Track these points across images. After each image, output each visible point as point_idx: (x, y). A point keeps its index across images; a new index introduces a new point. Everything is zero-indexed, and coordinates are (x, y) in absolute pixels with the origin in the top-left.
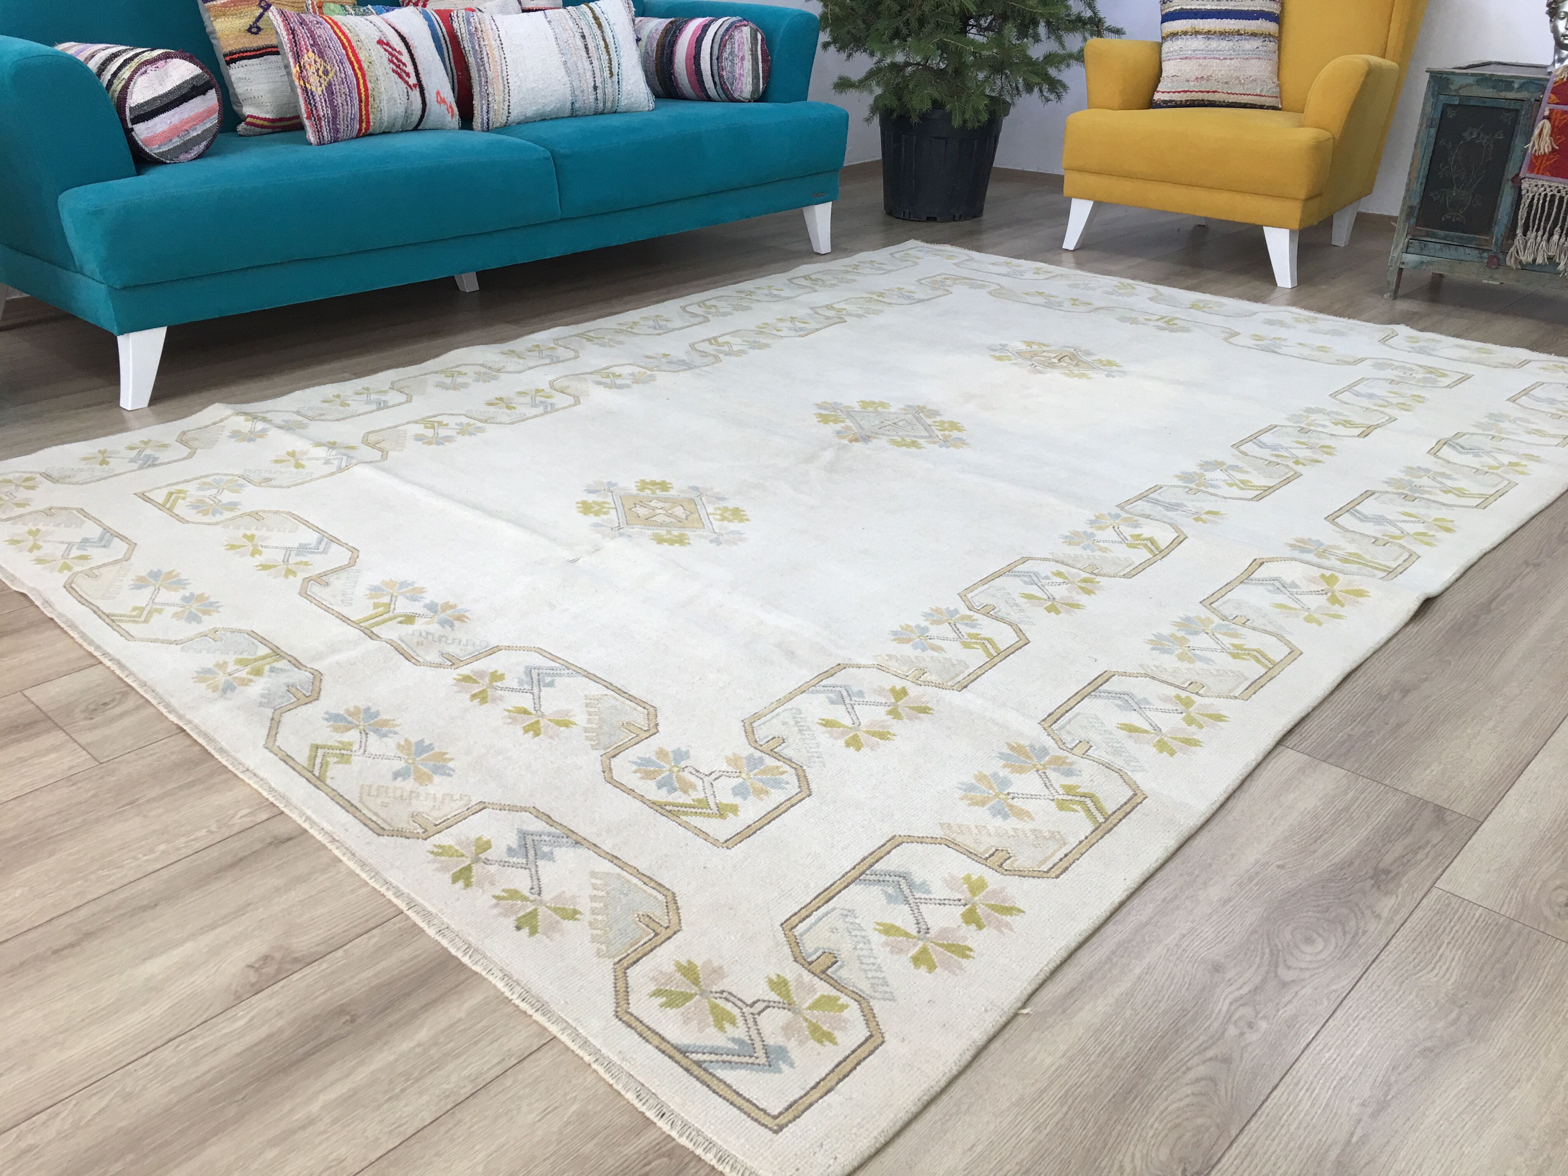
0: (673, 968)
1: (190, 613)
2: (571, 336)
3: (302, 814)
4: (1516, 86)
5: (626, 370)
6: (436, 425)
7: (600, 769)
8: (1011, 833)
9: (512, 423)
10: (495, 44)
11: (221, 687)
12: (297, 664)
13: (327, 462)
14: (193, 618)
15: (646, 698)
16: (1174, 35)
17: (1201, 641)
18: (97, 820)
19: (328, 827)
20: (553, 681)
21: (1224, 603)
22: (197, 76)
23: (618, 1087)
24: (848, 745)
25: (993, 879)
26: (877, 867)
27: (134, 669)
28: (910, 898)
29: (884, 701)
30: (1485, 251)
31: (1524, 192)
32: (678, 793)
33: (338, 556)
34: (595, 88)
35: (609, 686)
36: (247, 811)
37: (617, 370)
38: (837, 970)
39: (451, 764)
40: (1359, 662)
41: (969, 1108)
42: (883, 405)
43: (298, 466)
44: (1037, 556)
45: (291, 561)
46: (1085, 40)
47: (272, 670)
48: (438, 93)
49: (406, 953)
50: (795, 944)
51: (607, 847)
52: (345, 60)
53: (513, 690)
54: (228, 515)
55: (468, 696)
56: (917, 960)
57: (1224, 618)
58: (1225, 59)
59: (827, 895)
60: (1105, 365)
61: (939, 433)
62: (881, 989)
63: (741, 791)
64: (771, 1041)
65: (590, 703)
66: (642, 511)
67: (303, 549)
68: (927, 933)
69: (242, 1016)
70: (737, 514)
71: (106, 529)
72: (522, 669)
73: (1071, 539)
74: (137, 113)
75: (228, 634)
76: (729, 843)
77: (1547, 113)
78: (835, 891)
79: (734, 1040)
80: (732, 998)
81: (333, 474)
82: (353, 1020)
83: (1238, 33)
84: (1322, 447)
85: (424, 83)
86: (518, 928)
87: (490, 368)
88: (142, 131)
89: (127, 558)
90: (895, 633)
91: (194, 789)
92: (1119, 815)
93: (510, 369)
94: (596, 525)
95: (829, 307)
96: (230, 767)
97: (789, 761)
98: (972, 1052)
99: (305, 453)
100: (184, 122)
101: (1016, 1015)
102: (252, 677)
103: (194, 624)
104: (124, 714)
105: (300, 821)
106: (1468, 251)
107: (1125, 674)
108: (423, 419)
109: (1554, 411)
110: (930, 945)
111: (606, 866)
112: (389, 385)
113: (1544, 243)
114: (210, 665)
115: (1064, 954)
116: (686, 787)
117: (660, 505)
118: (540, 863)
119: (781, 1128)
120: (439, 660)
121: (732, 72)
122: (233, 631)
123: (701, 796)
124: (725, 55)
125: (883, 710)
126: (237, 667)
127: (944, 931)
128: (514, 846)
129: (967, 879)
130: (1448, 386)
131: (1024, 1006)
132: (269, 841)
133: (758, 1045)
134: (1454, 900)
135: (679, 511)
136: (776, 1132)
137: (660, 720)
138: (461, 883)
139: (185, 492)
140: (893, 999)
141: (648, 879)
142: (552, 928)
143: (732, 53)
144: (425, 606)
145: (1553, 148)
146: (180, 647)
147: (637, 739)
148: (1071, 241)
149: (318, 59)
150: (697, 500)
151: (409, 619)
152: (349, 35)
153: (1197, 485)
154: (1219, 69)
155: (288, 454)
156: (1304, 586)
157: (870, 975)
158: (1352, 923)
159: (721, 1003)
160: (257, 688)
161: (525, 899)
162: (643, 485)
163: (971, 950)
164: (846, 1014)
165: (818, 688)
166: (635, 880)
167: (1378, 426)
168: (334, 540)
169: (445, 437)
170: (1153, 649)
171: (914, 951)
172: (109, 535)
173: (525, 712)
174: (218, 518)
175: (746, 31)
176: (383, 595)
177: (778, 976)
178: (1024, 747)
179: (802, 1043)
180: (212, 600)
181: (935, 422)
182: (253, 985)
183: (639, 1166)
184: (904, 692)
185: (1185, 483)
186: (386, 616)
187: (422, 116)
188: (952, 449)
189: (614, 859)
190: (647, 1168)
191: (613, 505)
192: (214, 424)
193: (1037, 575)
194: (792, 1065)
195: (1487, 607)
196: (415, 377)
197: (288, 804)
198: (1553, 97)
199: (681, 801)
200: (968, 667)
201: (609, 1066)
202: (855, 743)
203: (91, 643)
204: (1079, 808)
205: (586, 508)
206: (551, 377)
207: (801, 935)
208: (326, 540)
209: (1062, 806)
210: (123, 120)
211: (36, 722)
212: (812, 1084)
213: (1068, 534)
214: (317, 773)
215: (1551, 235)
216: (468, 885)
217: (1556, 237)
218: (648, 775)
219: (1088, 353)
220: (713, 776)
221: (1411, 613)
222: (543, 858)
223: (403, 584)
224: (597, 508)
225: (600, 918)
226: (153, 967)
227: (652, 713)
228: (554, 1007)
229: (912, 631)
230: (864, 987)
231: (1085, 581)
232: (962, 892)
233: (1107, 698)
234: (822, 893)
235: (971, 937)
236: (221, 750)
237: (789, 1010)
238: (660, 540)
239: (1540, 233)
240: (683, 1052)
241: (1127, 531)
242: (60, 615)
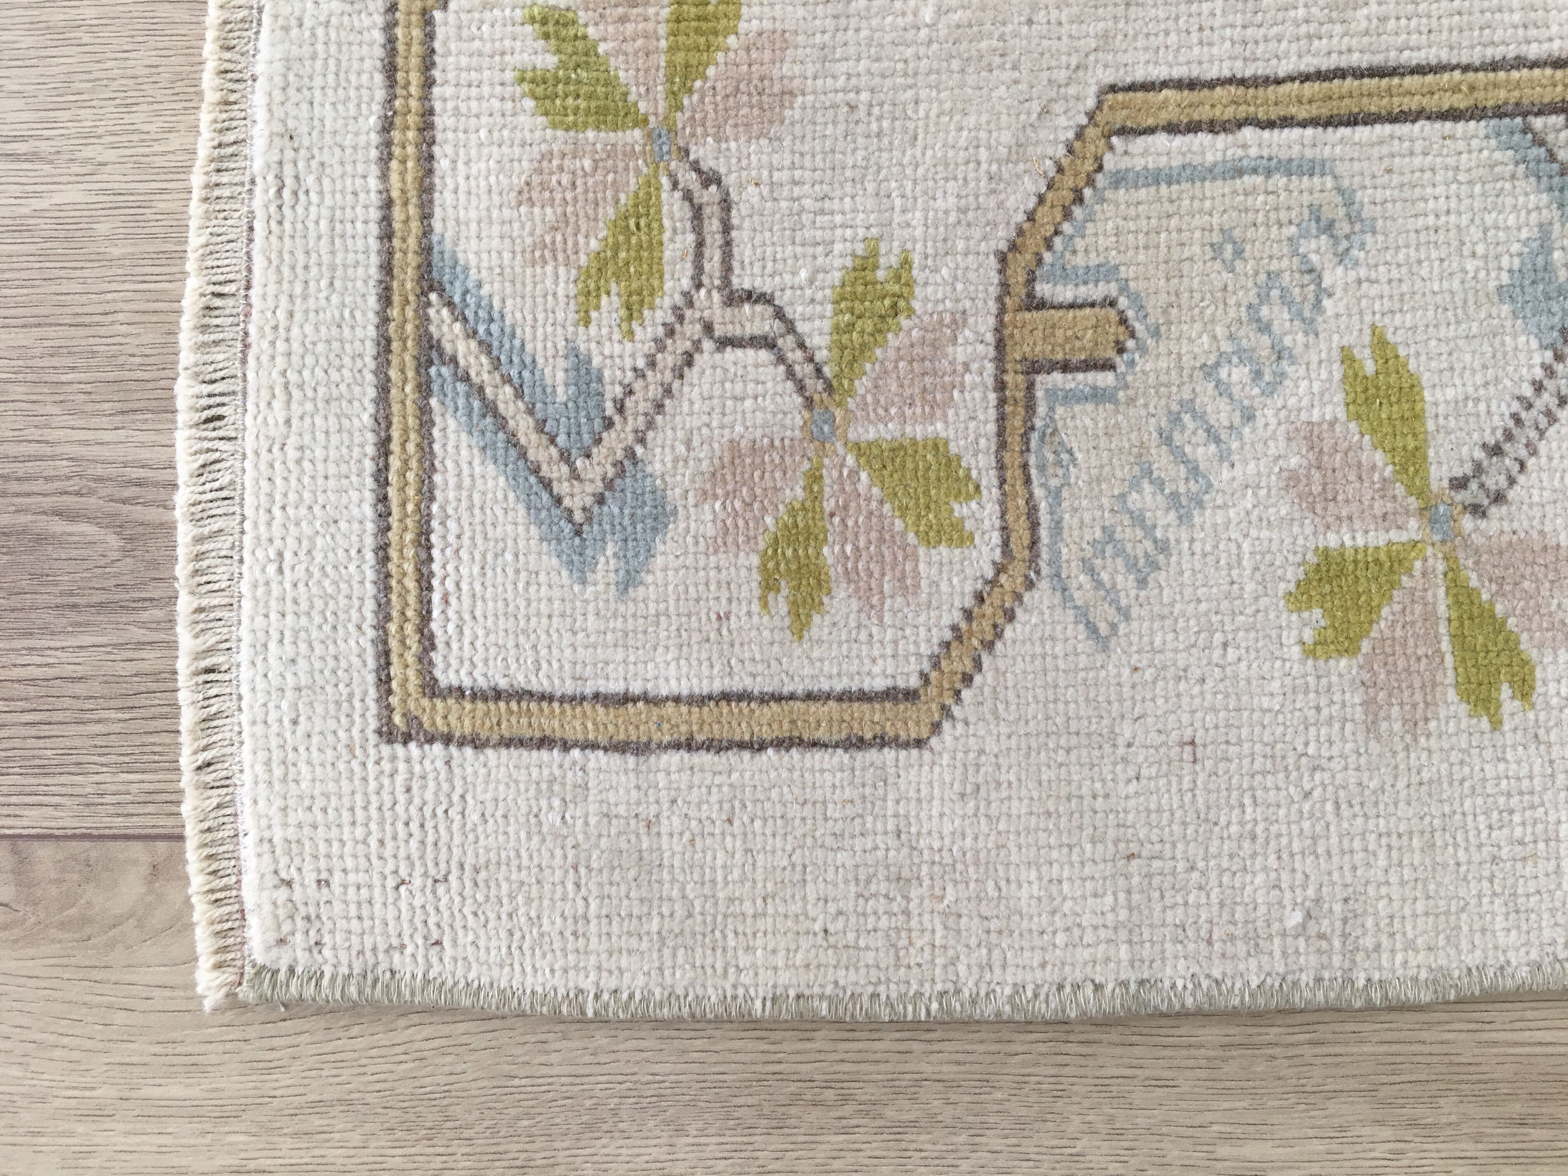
23: (194, 237)
38: (1070, 397)
41: (914, 1124)
50: (1069, 193)
56: (1327, 578)
62: (1114, 572)
64: (658, 457)
68: (1478, 511)
78: (1398, 103)
79: (579, 363)
80: (713, 225)
110: (1429, 562)
127: (1534, 551)
133: (618, 440)
136: (388, 734)
140: (1103, 638)
157: (1142, 498)
159: (672, 213)
163: (1524, 691)
164: (930, 559)
171: (1359, 538)
177: (906, 263)
179: (723, 539)
183: (48, 502)
190: (58, 526)
194: (628, 582)
207: (1119, 180)
212: (616, 686)
230: (1080, 523)
234: (1358, 73)
237: (809, 403)
240: (432, 280)
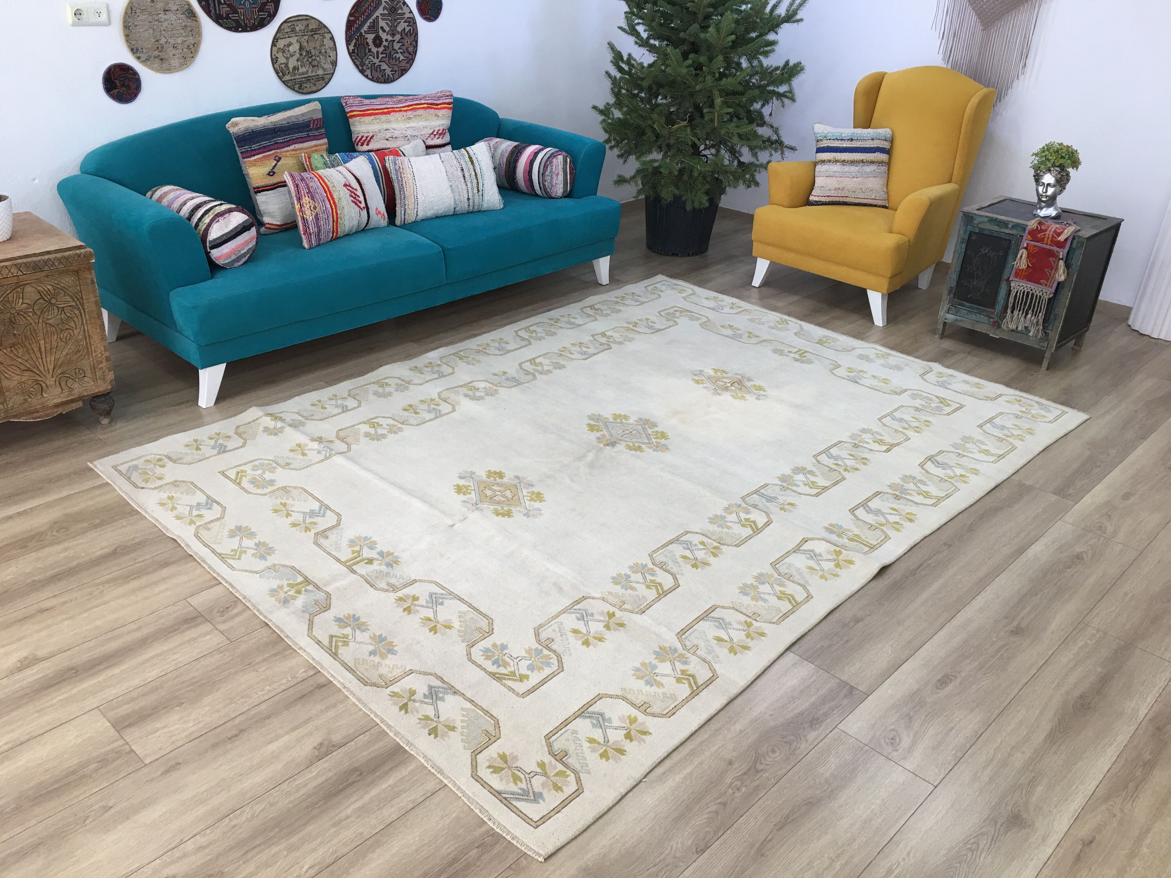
0: (496, 756)
1: (261, 554)
2: (450, 355)
3: (329, 673)
4: (1010, 226)
5: (481, 385)
6: (376, 425)
7: (465, 653)
8: (653, 694)
9: (417, 425)
10: (410, 176)
11: (282, 600)
12: (318, 587)
13: (319, 452)
14: (263, 557)
15: (488, 613)
16: (823, 162)
17: (765, 588)
18: (235, 673)
19: (342, 681)
20: (443, 602)
21: (783, 564)
22: (246, 221)
23: (472, 807)
24: (583, 644)
25: (641, 717)
26: (590, 710)
27: (239, 589)
28: (603, 726)
29: (602, 619)
30: (991, 318)
31: (1012, 288)
32: (502, 668)
33: (330, 519)
34: (468, 199)
35: (470, 606)
36: (303, 670)
37: (476, 384)
38: (567, 759)
39: (396, 648)
40: (839, 603)
42: (626, 417)
43: (304, 454)
44: (693, 531)
45: (307, 521)
46: (771, 155)
47: (306, 591)
48: (377, 209)
49: (381, 744)
50: (550, 746)
51: (468, 695)
52: (326, 199)
53: (423, 606)
54: (271, 489)
55: (402, 609)
56: (602, 756)
57: (780, 574)
58: (853, 177)
59: (566, 723)
60: (757, 390)
61: (654, 440)
62: (584, 768)
63: (531, 668)
64: (536, 790)
65: (461, 615)
66: (489, 493)
67: (312, 513)
68: (608, 743)
69: (315, 770)
70: (538, 497)
71: (208, 497)
72: (427, 594)
73: (713, 520)
74: (213, 244)
75: (282, 568)
76: (524, 695)
77: (1025, 245)
78: (570, 721)
79: (521, 789)
80: (521, 770)
81: (323, 461)
82: (361, 774)
83: (862, 161)
84: (863, 458)
85: (369, 205)
86: (430, 734)
87: (404, 381)
88: (215, 253)
89: (222, 517)
90: (613, 578)
91: (278, 657)
92: (703, 686)
93: (416, 382)
94: (464, 502)
95: (603, 334)
96: (293, 646)
97: (555, 652)
98: (619, 797)
99: (306, 445)
100: (238, 247)
101: (640, 781)
102: (297, 595)
103: (263, 561)
104: (237, 615)
105: (329, 676)
106: (982, 316)
107: (724, 607)
108: (368, 420)
109: (1001, 435)
110: (609, 749)
111: (468, 705)
112: (347, 393)
113: (1022, 319)
114: (275, 587)
115: (666, 755)
116: (505, 665)
117: (498, 488)
118: (438, 702)
119: (537, 827)
120: (386, 587)
121: (551, 182)
122: (284, 566)
123: (512, 670)
124: (547, 173)
125: (602, 625)
126: (289, 588)
127: (615, 742)
128: (427, 693)
129: (629, 717)
130: (948, 414)
131: (645, 777)
132: (315, 686)
133: (531, 792)
134: (843, 733)
135: (508, 494)
136: (536, 828)
137: (495, 627)
138: (403, 712)
139: (245, 472)
140: (589, 773)
141: (486, 712)
142: (444, 735)
143: (551, 171)
144: (378, 553)
145: (1028, 266)
146: (258, 575)
147: (483, 637)
148: (757, 281)
149: (311, 201)
150: (518, 485)
151: (370, 561)
152: (328, 184)
153: (788, 484)
154: (850, 184)
155: (297, 445)
156: (826, 556)
157: (581, 761)
158: (795, 744)
159: (516, 772)
160: (300, 601)
161: (432, 720)
162: (490, 474)
163: (625, 751)
164: (569, 779)
165: (572, 611)
166: (481, 713)
167: (898, 444)
168: (327, 507)
169: (382, 434)
170: (740, 592)
171: (601, 751)
172: (211, 501)
173: (430, 620)
174: (266, 491)
175: (560, 158)
176: (356, 546)
177: (541, 761)
178: (665, 647)
179: (549, 791)
180: (270, 546)
181: (653, 432)
182: (317, 756)
183: (480, 840)
184: (613, 614)
185: (782, 482)
186: (358, 559)
187: (367, 223)
188: (659, 452)
189: (471, 701)
190: (483, 841)
191: (473, 488)
192: (254, 421)
193: (691, 543)
194: (544, 801)
195: (913, 573)
196: (362, 386)
197: (322, 667)
198: (1029, 236)
199: (503, 672)
200: (646, 601)
201: (469, 798)
202: (586, 643)
203: (214, 571)
204: (686, 682)
205: (459, 489)
206: (439, 390)
207: (553, 742)
208: (323, 508)
209: (679, 680)
210: (205, 247)
211: (196, 617)
212: (552, 809)
213: (712, 516)
214: (333, 651)
215: (1027, 314)
216: (406, 712)
217: (1029, 316)
218: (488, 658)
219: (750, 380)
220: (518, 659)
221: (873, 575)
222: (439, 700)
223: (366, 538)
224: (465, 490)
225: (465, 730)
226: (273, 747)
227: (491, 622)
228: (446, 772)
229: (622, 578)
230: (578, 767)
231: (715, 548)
232: (626, 724)
233: (711, 621)
234: (564, 722)
235: (628, 746)
236: (288, 637)
237: (545, 776)
238: (498, 514)
239: (1021, 312)
240: (499, 793)
241: (743, 516)
242: (196, 554)
